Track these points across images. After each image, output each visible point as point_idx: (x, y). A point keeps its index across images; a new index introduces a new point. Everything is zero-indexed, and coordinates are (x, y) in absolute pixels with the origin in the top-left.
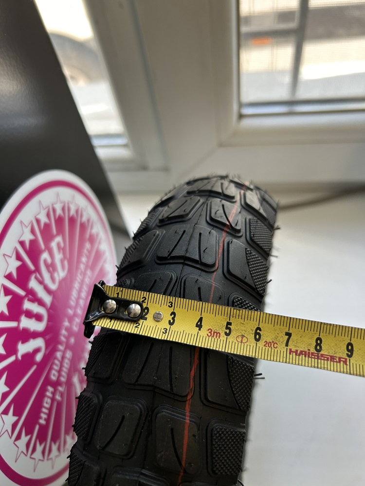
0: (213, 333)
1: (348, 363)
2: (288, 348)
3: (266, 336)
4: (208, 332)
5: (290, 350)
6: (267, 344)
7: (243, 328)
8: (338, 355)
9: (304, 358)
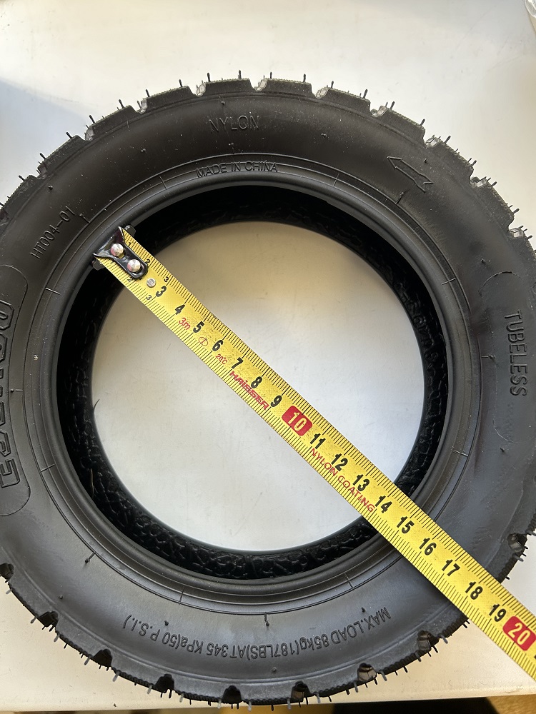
0: (185, 323)
1: (267, 409)
2: (233, 370)
3: (223, 351)
4: (181, 320)
5: (233, 372)
6: (219, 356)
7: (210, 334)
8: (264, 399)
9: (238, 384)
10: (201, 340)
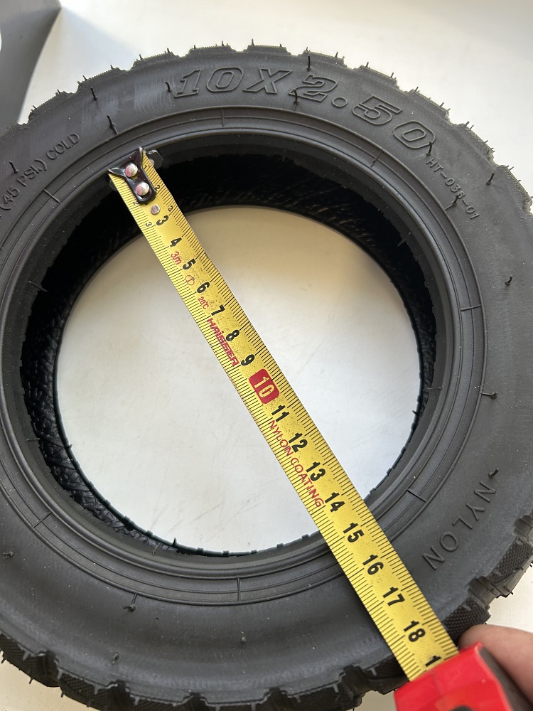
0: (177, 258)
1: (236, 366)
2: (212, 317)
3: (207, 295)
4: (174, 253)
6: (202, 300)
7: (199, 274)
8: (236, 355)
9: (213, 332)
10: (188, 279)
